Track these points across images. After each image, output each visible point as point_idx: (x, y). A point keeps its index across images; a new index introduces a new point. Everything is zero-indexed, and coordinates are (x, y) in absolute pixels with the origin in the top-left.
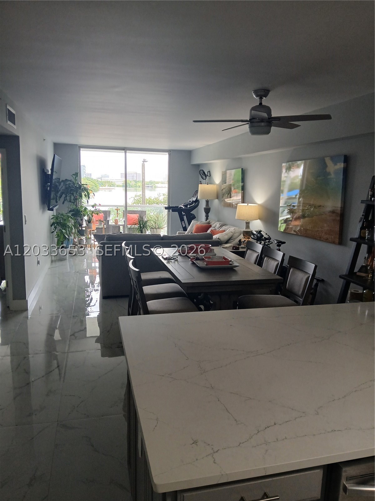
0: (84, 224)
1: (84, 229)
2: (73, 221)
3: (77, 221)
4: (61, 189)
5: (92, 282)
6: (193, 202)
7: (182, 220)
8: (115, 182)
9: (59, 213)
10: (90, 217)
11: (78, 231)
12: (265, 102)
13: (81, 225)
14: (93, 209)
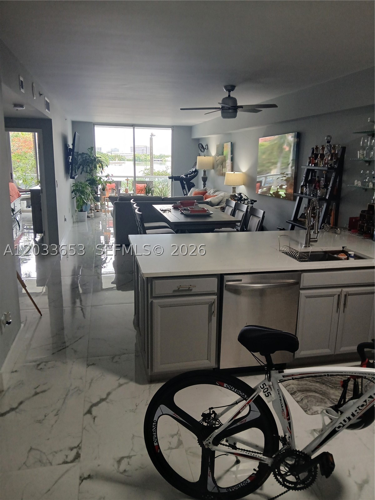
0: (99, 193)
1: (99, 196)
2: (90, 189)
3: (93, 189)
4: (79, 161)
5: (107, 242)
6: (193, 172)
7: (183, 188)
8: (125, 156)
9: (79, 182)
10: (104, 186)
11: (94, 197)
12: (233, 94)
13: (96, 193)
14: (106, 179)
